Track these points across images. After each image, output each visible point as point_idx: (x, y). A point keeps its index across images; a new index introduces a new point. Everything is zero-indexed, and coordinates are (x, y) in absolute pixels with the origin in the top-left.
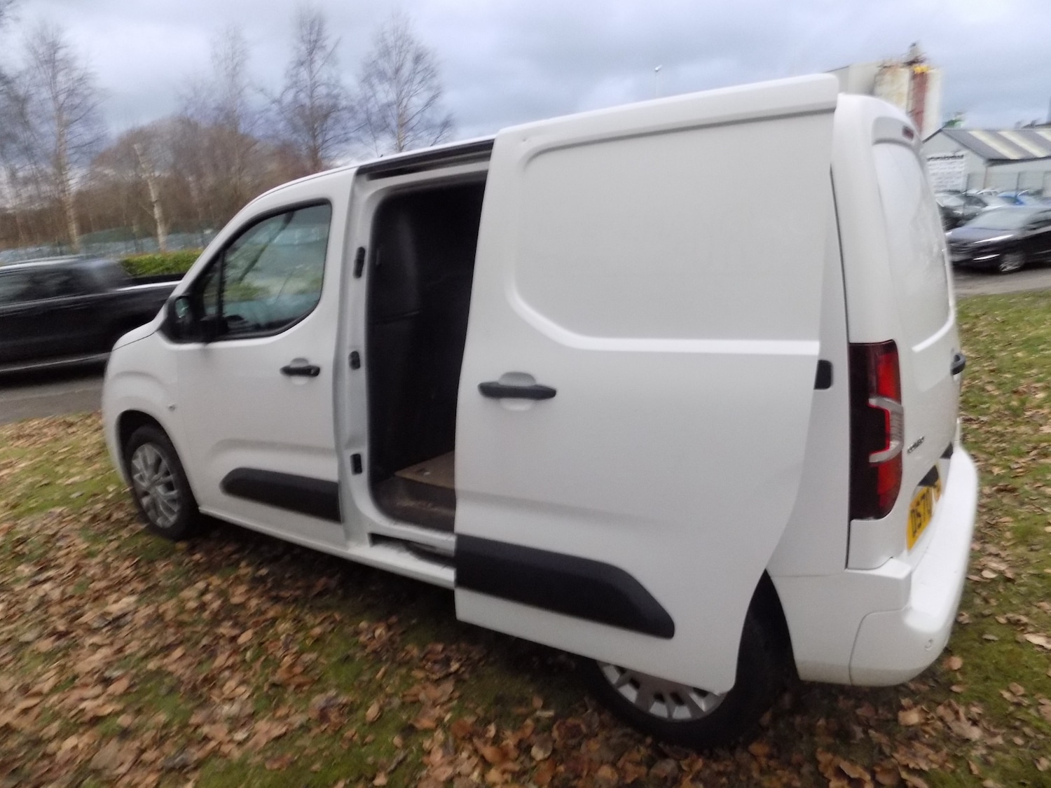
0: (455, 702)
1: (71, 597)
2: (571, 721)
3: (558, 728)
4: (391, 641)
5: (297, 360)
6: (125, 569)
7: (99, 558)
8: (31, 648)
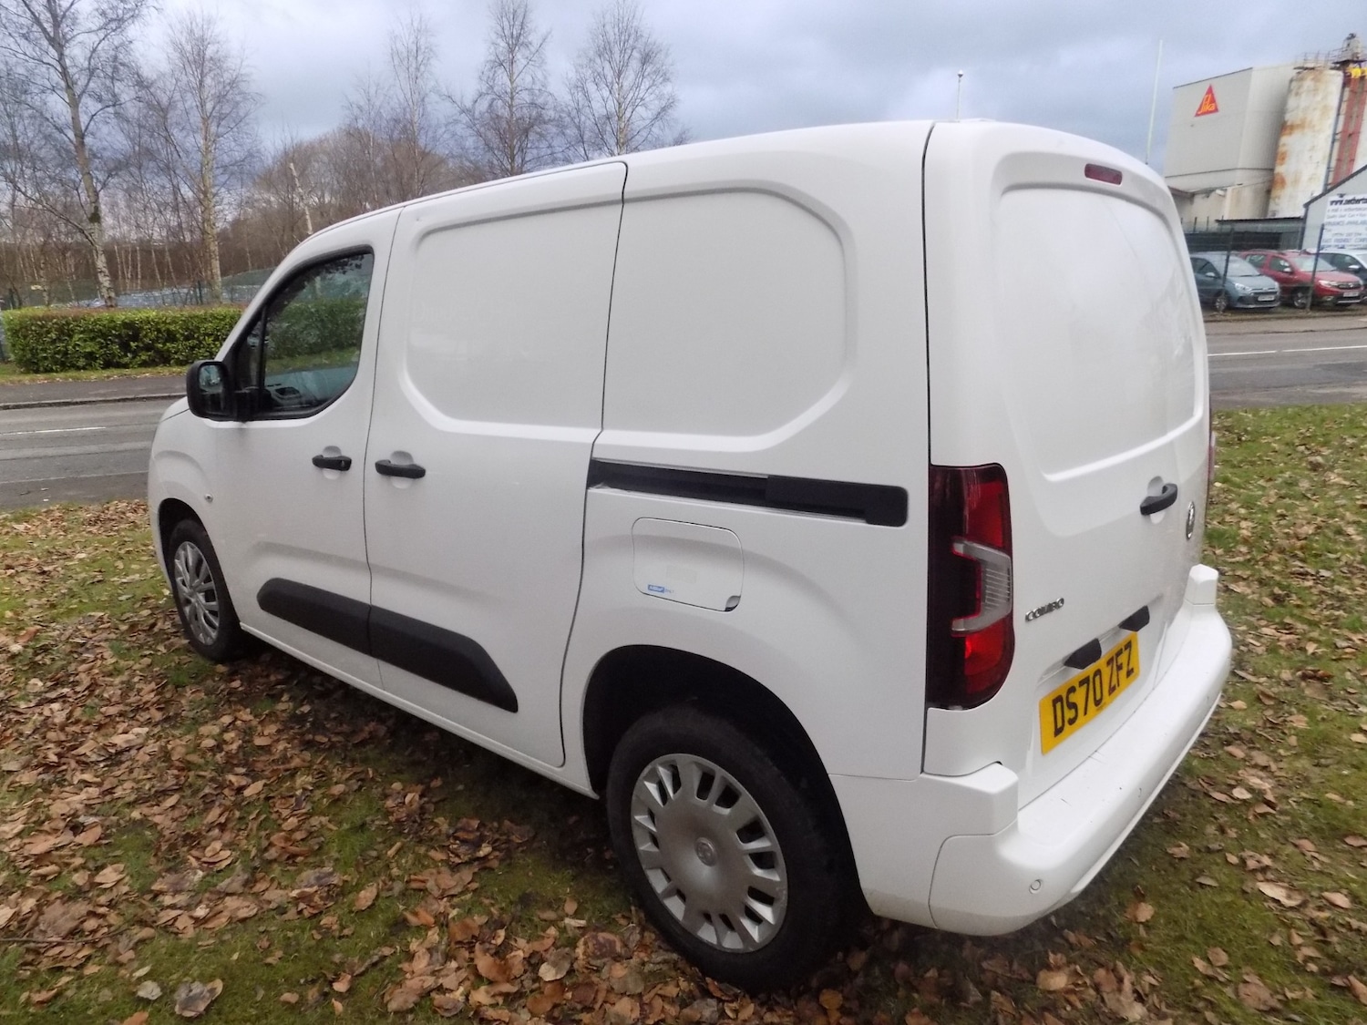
0: (469, 896)
1: (77, 722)
2: (602, 936)
3: (586, 943)
4: (422, 810)
5: (329, 449)
6: (148, 693)
7: (124, 678)
8: (11, 778)
